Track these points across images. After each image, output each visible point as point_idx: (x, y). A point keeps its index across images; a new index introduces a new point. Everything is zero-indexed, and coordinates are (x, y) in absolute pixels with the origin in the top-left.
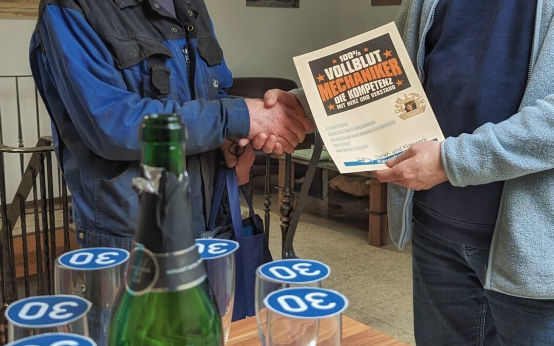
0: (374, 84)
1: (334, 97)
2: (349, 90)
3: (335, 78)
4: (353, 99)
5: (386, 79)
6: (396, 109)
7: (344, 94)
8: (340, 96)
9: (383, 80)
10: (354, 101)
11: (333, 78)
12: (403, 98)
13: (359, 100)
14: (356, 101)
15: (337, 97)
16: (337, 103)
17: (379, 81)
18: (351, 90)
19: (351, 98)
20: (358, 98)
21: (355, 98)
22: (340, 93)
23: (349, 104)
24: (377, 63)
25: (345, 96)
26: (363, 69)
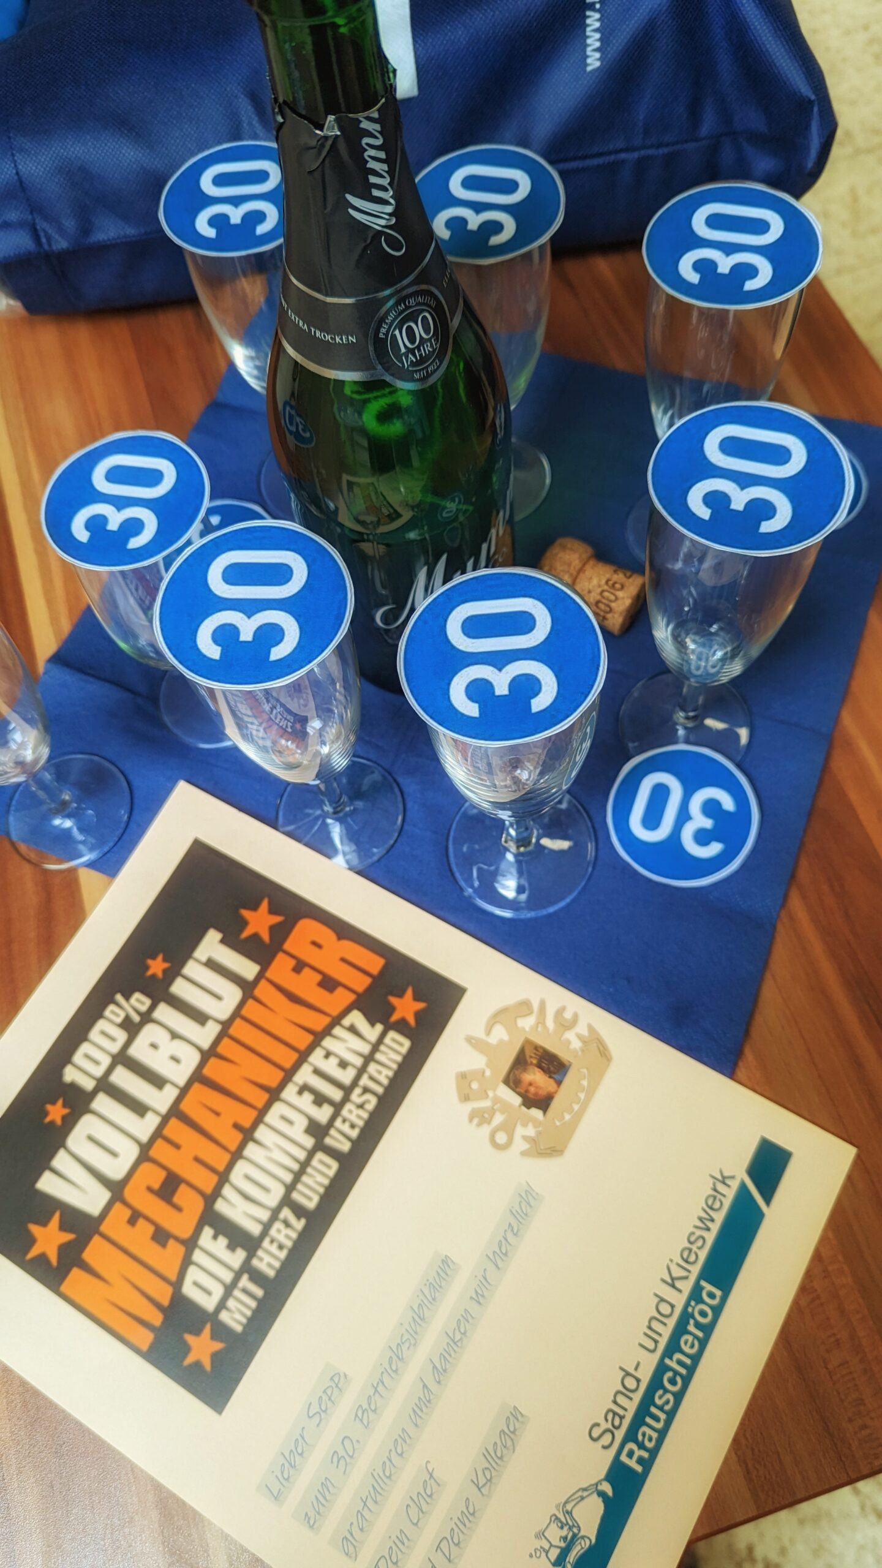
0: (304, 1088)
1: (178, 1284)
2: (217, 1193)
3: (117, 1189)
4: (267, 1227)
5: (337, 1031)
6: (486, 1130)
7: (208, 1232)
8: (198, 1256)
9: (328, 1043)
10: (278, 1231)
11: (105, 1195)
12: (477, 1061)
13: (299, 1211)
14: (287, 1224)
15: (192, 1274)
16: (209, 1303)
17: (317, 1058)
18: (227, 1191)
19: (255, 1229)
20: (287, 1201)
21: (275, 1213)
22: (190, 1244)
23: (268, 1261)
24: (248, 988)
25: (223, 1241)
26: (208, 1055)
